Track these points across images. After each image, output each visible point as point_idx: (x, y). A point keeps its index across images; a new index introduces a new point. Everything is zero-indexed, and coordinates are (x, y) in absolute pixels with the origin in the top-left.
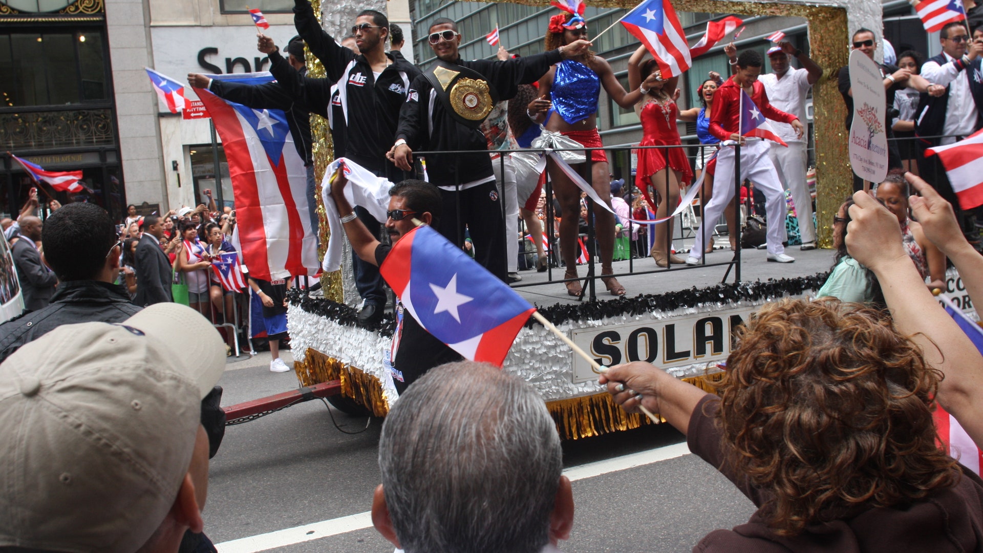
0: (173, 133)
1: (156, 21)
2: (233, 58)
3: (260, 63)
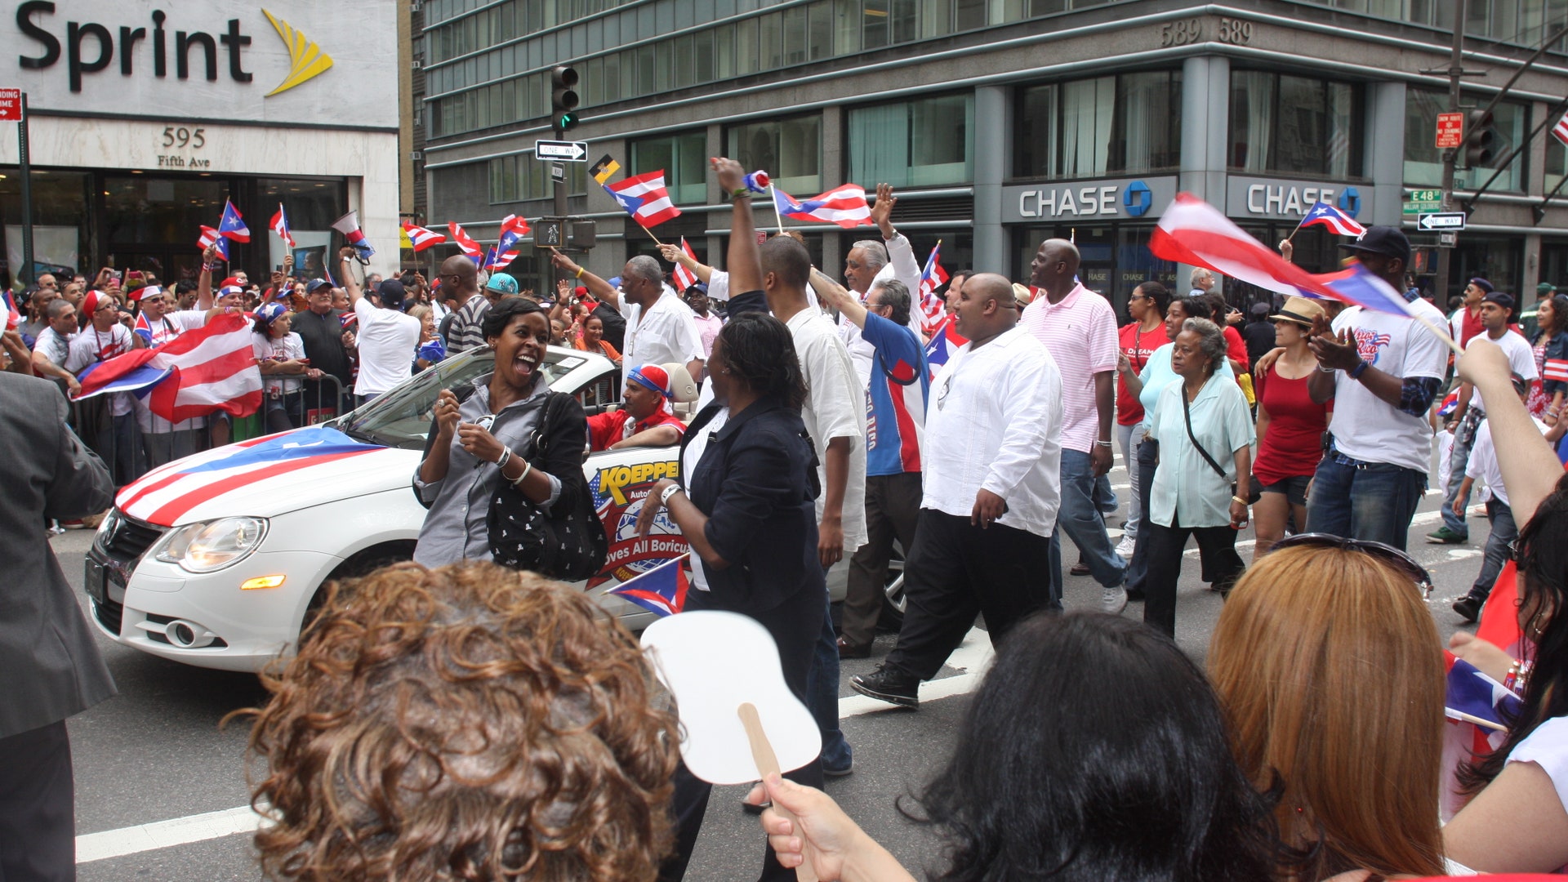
2: (81, 24)
3: (130, 37)
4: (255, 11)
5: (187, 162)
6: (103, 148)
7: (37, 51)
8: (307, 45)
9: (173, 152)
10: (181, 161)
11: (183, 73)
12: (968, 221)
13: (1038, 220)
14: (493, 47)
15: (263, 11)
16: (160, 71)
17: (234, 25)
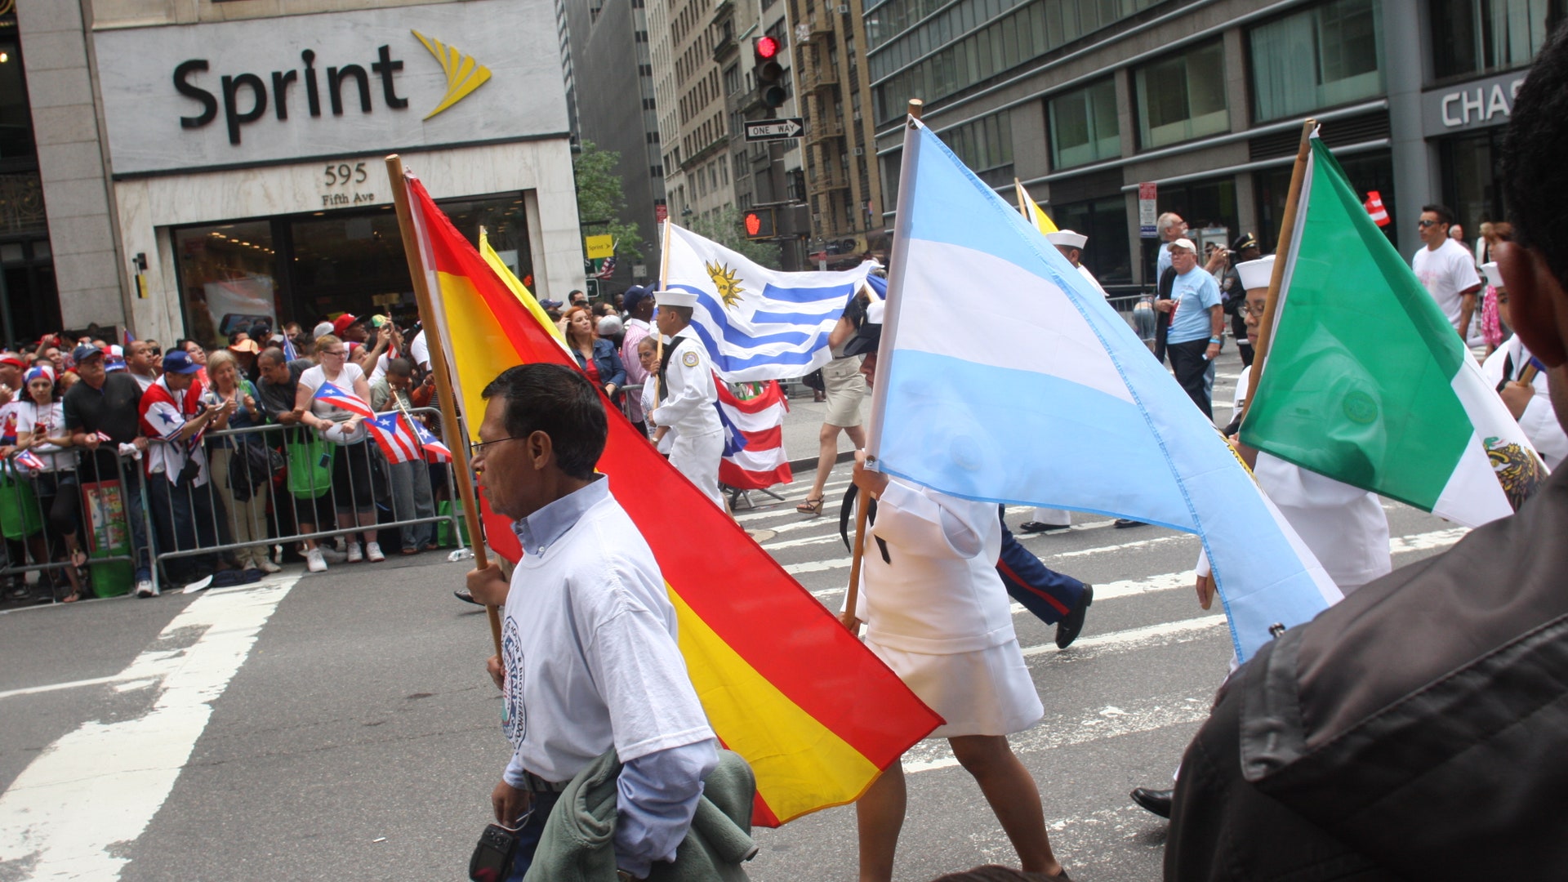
0: (138, 207)
1: (101, 21)
2: (234, 76)
3: (283, 82)
4: (405, 33)
5: (351, 198)
6: (268, 196)
7: (196, 110)
8: (461, 59)
9: (337, 190)
10: (344, 198)
11: (337, 109)
12: (1383, 141)
13: (1465, 128)
14: (922, 21)
15: (413, 33)
16: (315, 111)
17: (384, 51)
